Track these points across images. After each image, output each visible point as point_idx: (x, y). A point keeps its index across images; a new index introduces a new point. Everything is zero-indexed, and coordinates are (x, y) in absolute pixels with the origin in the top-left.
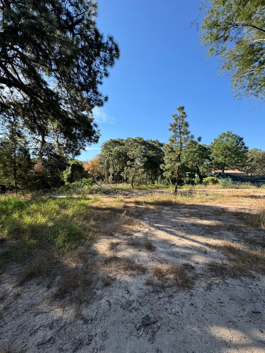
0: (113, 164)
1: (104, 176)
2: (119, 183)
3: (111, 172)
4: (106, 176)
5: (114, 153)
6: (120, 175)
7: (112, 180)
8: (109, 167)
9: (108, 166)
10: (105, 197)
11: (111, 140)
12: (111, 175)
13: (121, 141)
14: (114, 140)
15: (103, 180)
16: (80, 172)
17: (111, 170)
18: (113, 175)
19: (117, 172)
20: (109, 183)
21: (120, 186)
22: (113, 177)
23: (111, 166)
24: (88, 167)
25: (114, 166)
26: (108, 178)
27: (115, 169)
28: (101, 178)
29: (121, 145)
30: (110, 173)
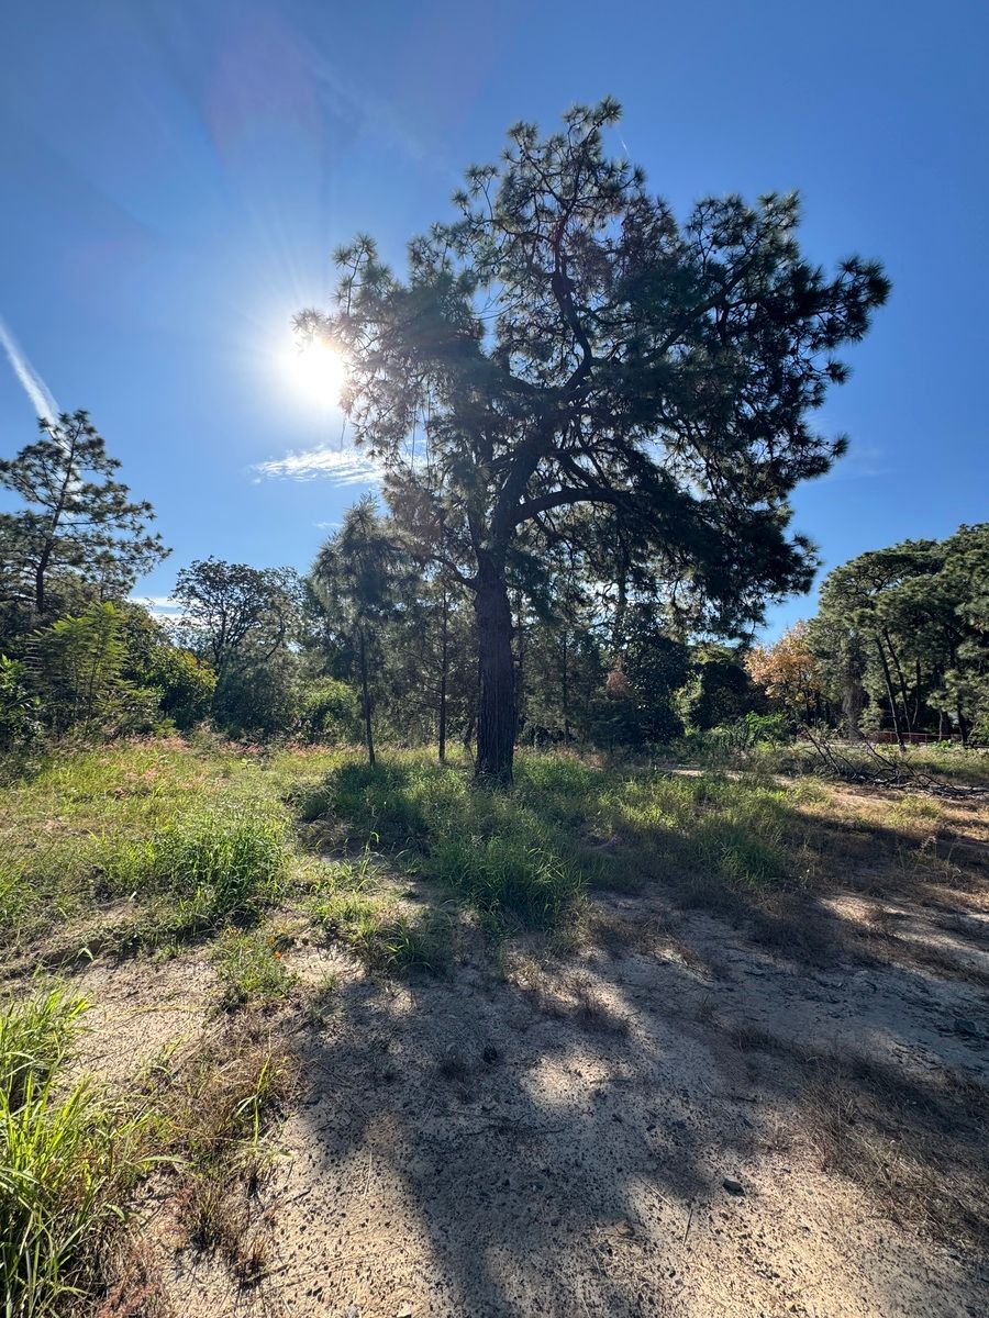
0: (882, 655)
1: (838, 707)
2: (922, 739)
3: (871, 692)
4: (846, 706)
5: (885, 608)
6: (923, 705)
7: (882, 727)
8: (863, 668)
9: (856, 664)
10: (847, 790)
11: (867, 554)
12: (873, 704)
13: (923, 549)
14: (882, 552)
15: (833, 725)
16: (735, 692)
17: (872, 683)
18: (883, 703)
19: (904, 687)
20: (862, 737)
21: (925, 752)
22: (885, 714)
23: (869, 665)
24: (763, 671)
25: (886, 665)
26: (858, 716)
27: (892, 676)
28: (821, 713)
29: (920, 568)
30: (868, 696)
